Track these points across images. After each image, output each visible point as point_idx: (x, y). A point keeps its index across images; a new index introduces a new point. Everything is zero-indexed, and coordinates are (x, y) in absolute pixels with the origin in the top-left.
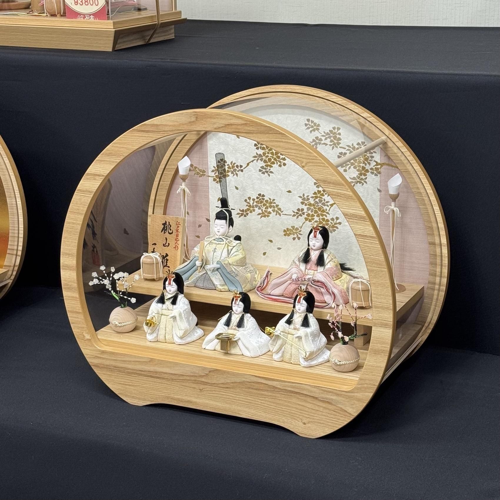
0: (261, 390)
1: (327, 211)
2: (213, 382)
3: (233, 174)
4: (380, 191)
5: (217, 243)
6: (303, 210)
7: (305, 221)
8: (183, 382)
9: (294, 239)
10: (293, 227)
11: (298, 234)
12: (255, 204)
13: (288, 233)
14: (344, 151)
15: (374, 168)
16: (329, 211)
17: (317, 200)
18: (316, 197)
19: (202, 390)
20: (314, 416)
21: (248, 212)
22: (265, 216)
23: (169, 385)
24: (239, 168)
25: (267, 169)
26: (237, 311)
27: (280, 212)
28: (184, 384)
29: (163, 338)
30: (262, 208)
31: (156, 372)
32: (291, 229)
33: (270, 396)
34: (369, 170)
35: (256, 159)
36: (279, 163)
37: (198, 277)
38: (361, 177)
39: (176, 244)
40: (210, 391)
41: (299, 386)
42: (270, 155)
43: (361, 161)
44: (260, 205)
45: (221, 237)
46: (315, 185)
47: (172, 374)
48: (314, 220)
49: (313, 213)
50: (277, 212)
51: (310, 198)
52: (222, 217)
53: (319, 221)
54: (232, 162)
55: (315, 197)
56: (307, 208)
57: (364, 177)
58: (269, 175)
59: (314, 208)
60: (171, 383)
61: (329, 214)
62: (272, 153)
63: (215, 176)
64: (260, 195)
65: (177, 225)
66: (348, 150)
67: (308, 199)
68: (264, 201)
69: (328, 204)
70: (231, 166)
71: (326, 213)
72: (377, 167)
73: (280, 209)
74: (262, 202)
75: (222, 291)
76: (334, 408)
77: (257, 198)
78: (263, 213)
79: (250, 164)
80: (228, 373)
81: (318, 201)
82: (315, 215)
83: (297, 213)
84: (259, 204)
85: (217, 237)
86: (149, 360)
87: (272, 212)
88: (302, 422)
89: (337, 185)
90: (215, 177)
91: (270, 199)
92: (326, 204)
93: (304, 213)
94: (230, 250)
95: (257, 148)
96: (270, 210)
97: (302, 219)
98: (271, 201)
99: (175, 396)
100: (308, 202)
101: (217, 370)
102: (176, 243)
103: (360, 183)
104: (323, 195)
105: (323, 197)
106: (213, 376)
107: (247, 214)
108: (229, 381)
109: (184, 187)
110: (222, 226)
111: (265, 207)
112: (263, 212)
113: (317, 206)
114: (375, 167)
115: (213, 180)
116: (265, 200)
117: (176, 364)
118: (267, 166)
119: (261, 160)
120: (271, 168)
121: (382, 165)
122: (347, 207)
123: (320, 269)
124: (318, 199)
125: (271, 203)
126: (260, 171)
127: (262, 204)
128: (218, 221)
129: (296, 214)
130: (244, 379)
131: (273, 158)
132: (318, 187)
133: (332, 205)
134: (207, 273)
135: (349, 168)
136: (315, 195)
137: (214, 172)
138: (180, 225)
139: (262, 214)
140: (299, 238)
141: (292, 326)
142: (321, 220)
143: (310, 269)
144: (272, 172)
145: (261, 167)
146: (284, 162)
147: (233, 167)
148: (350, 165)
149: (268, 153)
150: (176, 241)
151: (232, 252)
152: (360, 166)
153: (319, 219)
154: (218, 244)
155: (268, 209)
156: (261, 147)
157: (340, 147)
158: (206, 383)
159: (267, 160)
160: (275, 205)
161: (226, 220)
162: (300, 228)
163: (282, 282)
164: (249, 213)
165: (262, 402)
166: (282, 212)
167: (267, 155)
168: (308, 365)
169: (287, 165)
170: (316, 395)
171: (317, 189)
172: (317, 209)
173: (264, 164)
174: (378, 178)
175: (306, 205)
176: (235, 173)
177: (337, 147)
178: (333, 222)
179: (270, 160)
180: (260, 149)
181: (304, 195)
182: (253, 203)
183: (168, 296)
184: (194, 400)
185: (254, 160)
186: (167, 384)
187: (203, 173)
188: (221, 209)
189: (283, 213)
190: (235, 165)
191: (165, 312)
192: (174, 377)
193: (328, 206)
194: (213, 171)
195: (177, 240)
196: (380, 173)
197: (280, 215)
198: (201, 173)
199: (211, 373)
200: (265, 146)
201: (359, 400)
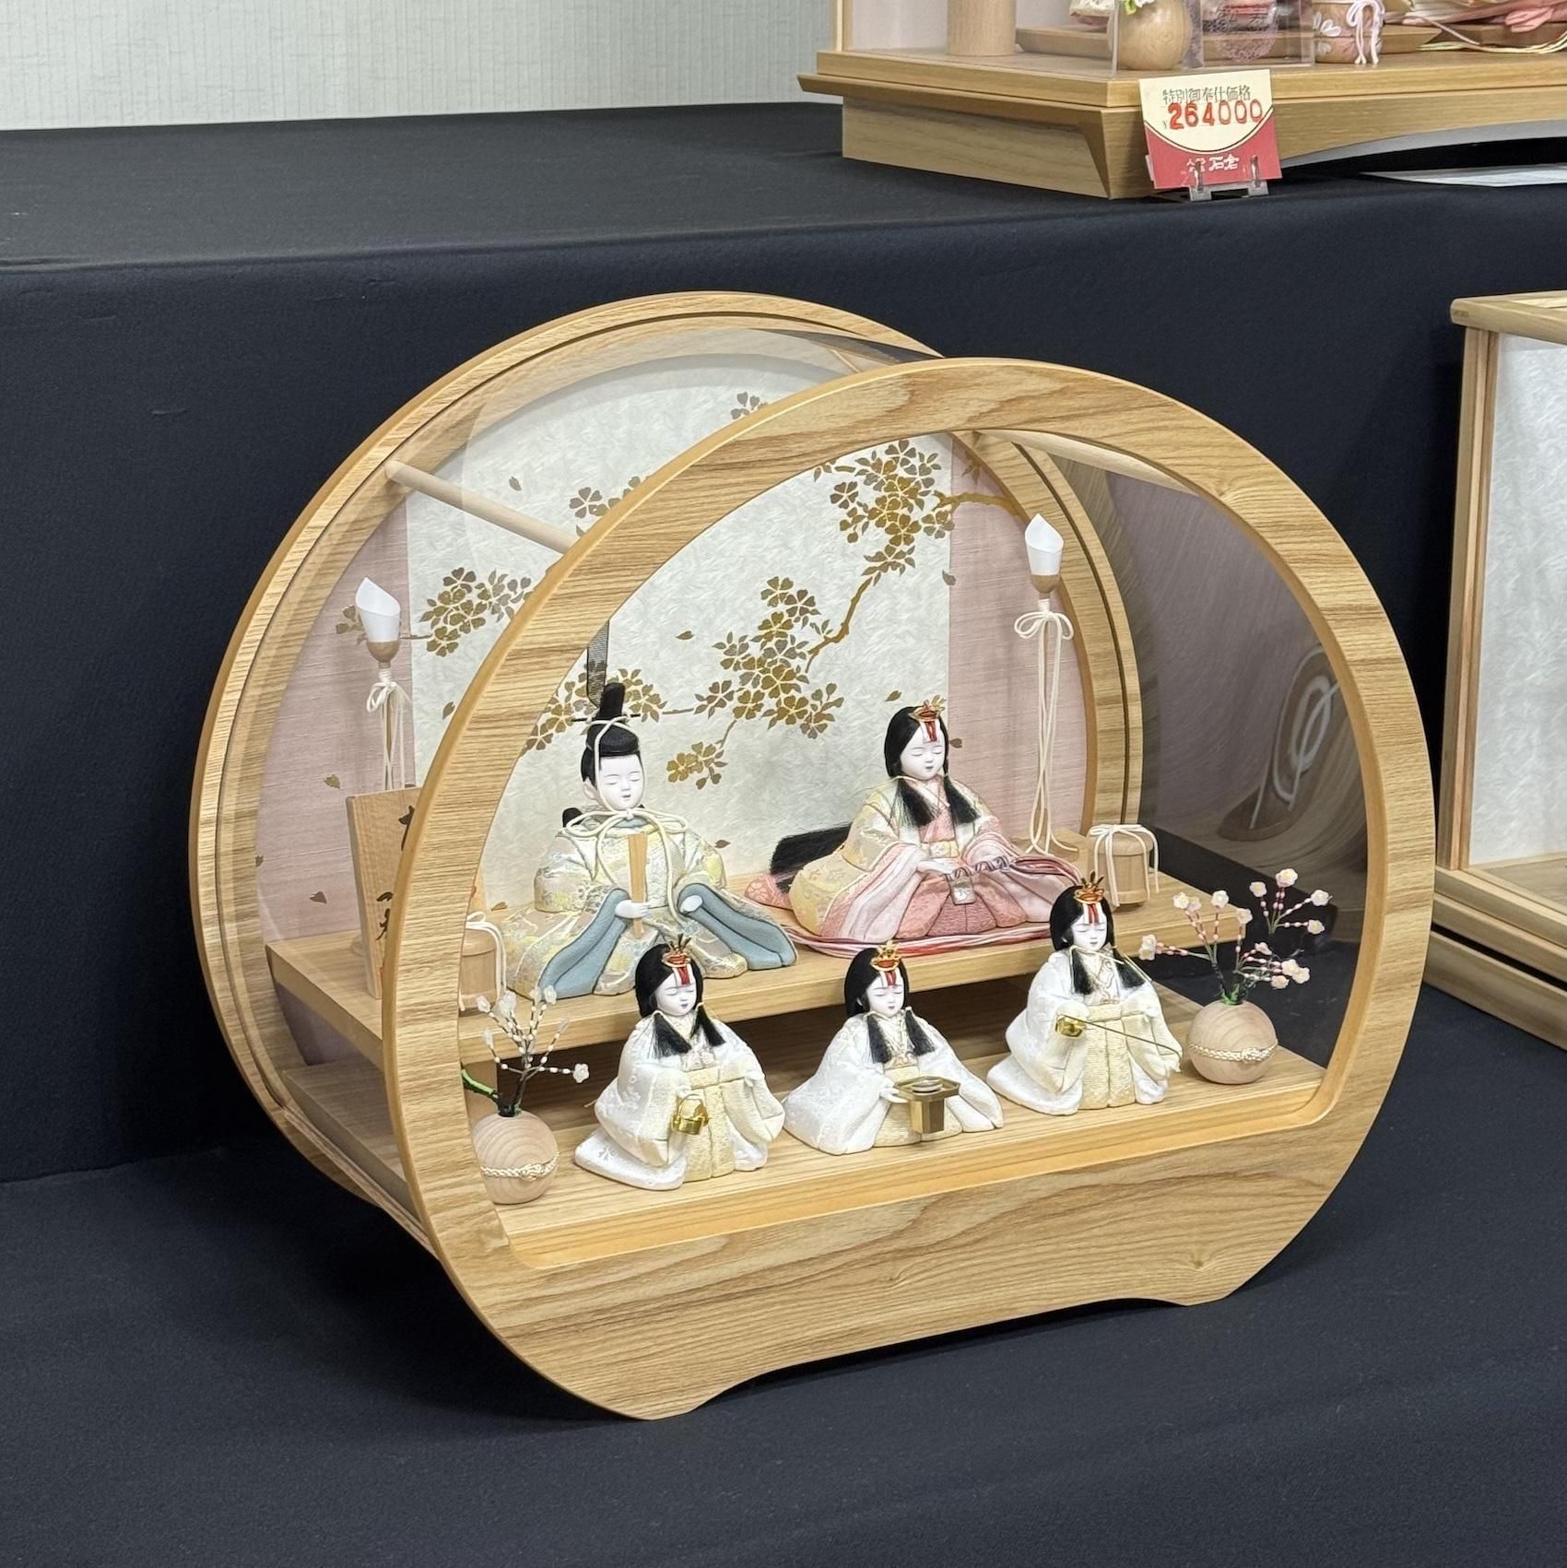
1: (802, 673)
2: (932, 1241)
3: (496, 615)
4: (949, 580)
6: (727, 684)
7: (734, 719)
8: (836, 1275)
9: (701, 784)
10: (697, 747)
11: (712, 765)
12: (575, 698)
13: (681, 768)
14: (848, 478)
16: (807, 671)
17: (771, 644)
18: (769, 637)
20: (1226, 1231)
21: (552, 731)
23: (791, 1301)
24: (519, 590)
26: (892, 1008)
27: (655, 707)
28: (841, 1281)
29: (707, 1163)
34: (921, 523)
38: (898, 549)
40: (922, 1272)
43: (899, 499)
46: (764, 599)
47: (800, 1263)
48: (764, 710)
50: (646, 709)
53: (776, 709)
54: (493, 575)
55: (764, 636)
56: (741, 677)
57: (905, 548)
59: (763, 672)
63: (433, 631)
66: (861, 473)
67: (745, 647)
69: (805, 650)
70: (489, 587)
71: (798, 679)
73: (655, 699)
81: (774, 648)
82: (763, 694)
83: (710, 699)
85: (628, 815)
86: (724, 1241)
88: (1191, 1261)
90: (434, 638)
91: (624, 672)
92: (798, 651)
93: (732, 693)
95: (580, 513)
97: (724, 715)
100: (743, 655)
101: (948, 1196)
103: (894, 566)
105: (789, 632)
106: (934, 1218)
107: (548, 739)
108: (983, 1219)
110: (635, 776)
114: (938, 510)
115: (425, 646)
121: (955, 501)
122: (1331, 588)
123: (963, 832)
124: (775, 639)
129: (705, 703)
130: (1029, 1195)
132: (772, 603)
133: (815, 651)
134: (662, 934)
135: (865, 527)
136: (765, 631)
137: (430, 622)
140: (716, 779)
142: (783, 705)
143: (933, 841)
147: (498, 589)
148: (866, 520)
152: (893, 516)
153: (778, 703)
156: (595, 506)
157: (838, 469)
158: (911, 1250)
161: (636, 753)
162: (718, 746)
164: (555, 734)
166: (661, 707)
170: (1233, 1166)
171: (772, 610)
172: (771, 675)
174: (944, 543)
175: (736, 667)
176: (503, 609)
177: (828, 470)
180: (591, 513)
181: (730, 637)
184: (869, 1320)
186: (783, 1302)
188: (607, 724)
189: (665, 710)
192: (806, 1272)
193: (803, 656)
197: (655, 716)
199: (930, 1214)
200: (605, 501)
201: (1344, 1138)
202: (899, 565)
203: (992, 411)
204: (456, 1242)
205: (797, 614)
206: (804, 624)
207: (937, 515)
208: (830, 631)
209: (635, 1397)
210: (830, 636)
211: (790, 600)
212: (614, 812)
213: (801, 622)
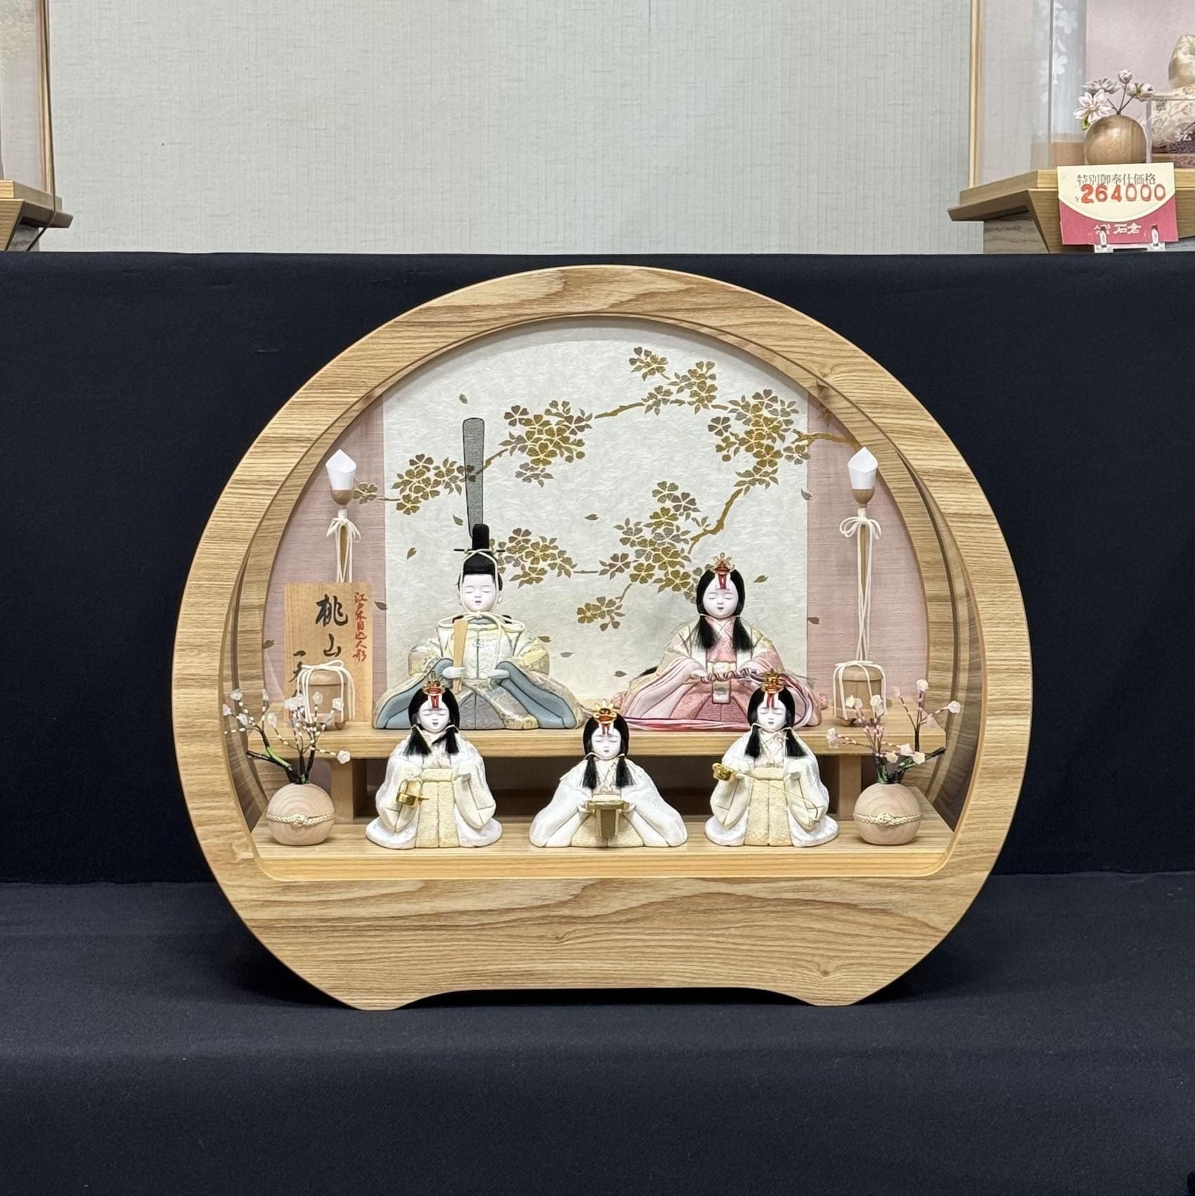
0: (717, 910)
1: (686, 554)
2: (592, 914)
3: (448, 489)
4: (807, 496)
6: (625, 556)
7: (630, 582)
8: (512, 927)
9: (604, 627)
10: (601, 600)
11: (613, 614)
12: (507, 554)
13: (588, 614)
14: (722, 414)
15: (793, 446)
16: (689, 553)
17: (660, 531)
18: (659, 525)
19: (563, 938)
20: (850, 951)
22: (530, 582)
23: (475, 941)
24: (465, 473)
25: (537, 469)
26: (607, 751)
27: (568, 567)
28: (515, 932)
29: (433, 836)
30: (522, 562)
31: (438, 915)
32: (597, 603)
33: (741, 921)
34: (782, 452)
35: (509, 447)
36: (566, 454)
38: (764, 470)
40: (584, 937)
41: (813, 885)
42: (545, 436)
43: (764, 433)
44: (517, 556)
45: (484, 614)
46: (654, 496)
47: (482, 912)
48: (654, 578)
49: (650, 562)
50: (561, 568)
51: (644, 528)
53: (664, 578)
54: (446, 461)
55: (655, 523)
56: (637, 551)
57: (770, 470)
58: (541, 484)
59: (653, 550)
60: (479, 935)
61: (690, 561)
62: (550, 432)
63: (401, 497)
64: (517, 532)
65: (356, 601)
66: (732, 411)
67: (639, 531)
68: (529, 545)
69: (688, 537)
70: (444, 470)
71: (682, 558)
72: (801, 443)
73: (568, 561)
74: (522, 548)
75: (525, 727)
76: (899, 922)
77: (512, 539)
78: (525, 574)
79: (492, 461)
81: (663, 534)
82: (654, 567)
83: (611, 566)
84: (514, 553)
85: (478, 615)
86: (421, 885)
87: (548, 568)
88: (819, 970)
89: (903, 409)
90: (402, 501)
91: (544, 539)
93: (629, 563)
95: (513, 423)
96: (543, 565)
97: (623, 578)
98: (547, 543)
99: (489, 967)
100: (638, 536)
101: (604, 882)
103: (761, 482)
104: (674, 518)
105: (675, 523)
106: (594, 896)
108: (634, 904)
109: (346, 520)
110: (485, 589)
111: (530, 560)
112: (525, 572)
113: (659, 545)
114: (797, 443)
115: (396, 506)
116: (530, 543)
117: (493, 884)
118: (537, 462)
119: (523, 449)
120: (547, 467)
121: (811, 438)
122: (925, 455)
123: (745, 655)
124: (663, 527)
125: (546, 547)
126: (519, 475)
127: (524, 553)
128: (473, 579)
129: (608, 568)
130: (674, 892)
131: (551, 441)
132: (661, 500)
133: (696, 539)
134: (475, 693)
135: (736, 452)
136: (655, 520)
137: (399, 489)
138: (365, 600)
139: (522, 576)
140: (616, 625)
141: (762, 760)
142: (670, 576)
143: (717, 661)
144: (549, 476)
145: (522, 467)
146: (580, 449)
147: (449, 471)
148: (737, 446)
149: (540, 432)
150: (358, 641)
152: (760, 445)
153: (666, 574)
154: (481, 630)
155: (538, 564)
156: (523, 419)
157: (714, 407)
158: (573, 918)
159: (537, 448)
160: (556, 552)
161: (492, 574)
162: (618, 601)
163: (663, 694)
165: (721, 939)
166: (573, 567)
167: (536, 436)
169: (586, 455)
170: (854, 899)
171: (661, 505)
172: (660, 553)
173: (527, 458)
174: (803, 468)
175: (633, 544)
176: (453, 485)
177: (706, 407)
179: (543, 447)
180: (520, 423)
181: (627, 522)
184: (540, 966)
185: (503, 451)
186: (468, 940)
187: (370, 492)
188: (474, 552)
189: (575, 569)
190: (455, 467)
192: (486, 919)
193: (686, 541)
194: (396, 486)
195: (362, 636)
196: (806, 456)
197: (568, 574)
198: (365, 494)
199: (589, 892)
200: (531, 416)
201: (956, 893)
202: (764, 481)
203: (630, 300)
204: (214, 850)
205: (682, 510)
206: (688, 517)
207: (796, 448)
208: (708, 526)
209: (350, 990)
210: (708, 529)
211: (676, 499)
212: (470, 612)
213: (684, 516)
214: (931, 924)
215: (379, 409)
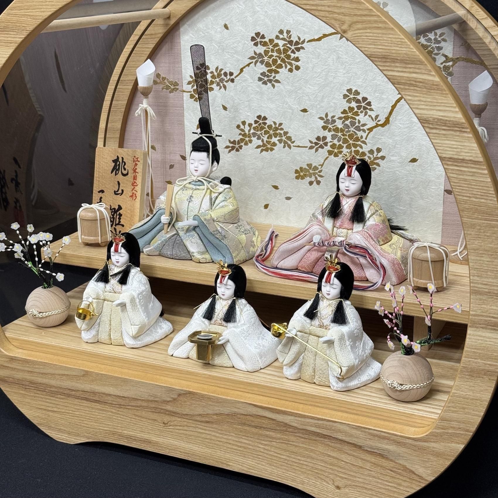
0: (264, 428)
1: (364, 139)
2: (185, 413)
3: (219, 87)
5: (194, 187)
6: (325, 138)
7: (328, 155)
8: (137, 410)
9: (311, 183)
10: (309, 165)
11: (317, 175)
12: (252, 131)
13: (302, 174)
15: (442, 66)
16: (366, 139)
17: (347, 122)
18: (347, 118)
19: (167, 423)
20: (355, 477)
21: (243, 144)
22: (267, 150)
24: (228, 77)
25: (271, 76)
26: (223, 295)
27: (289, 142)
28: (139, 413)
29: (107, 337)
30: (262, 137)
32: (307, 168)
33: (279, 439)
35: (254, 61)
36: (289, 67)
37: (164, 240)
39: (134, 191)
40: (180, 426)
41: (330, 426)
42: (275, 54)
44: (259, 133)
45: (199, 179)
48: (342, 154)
49: (341, 143)
50: (285, 143)
51: (336, 120)
52: (202, 148)
54: (217, 68)
55: (344, 117)
56: (332, 135)
58: (274, 86)
59: (343, 135)
60: (118, 411)
61: (366, 144)
62: (279, 51)
63: (192, 90)
64: (259, 117)
65: (134, 161)
67: (334, 121)
68: (266, 127)
69: (365, 128)
70: (216, 74)
71: (361, 142)
72: (447, 64)
73: (289, 138)
74: (262, 128)
75: (201, 262)
76: (392, 466)
77: (256, 122)
78: (264, 145)
79: (244, 69)
80: (209, 398)
81: (349, 124)
82: (343, 146)
83: (316, 144)
84: (258, 131)
85: (195, 179)
87: (277, 142)
88: (333, 484)
90: (192, 93)
91: (275, 123)
92: (362, 128)
93: (327, 143)
94: (214, 199)
95: (256, 44)
96: (274, 140)
97: (323, 152)
98: (277, 126)
99: (124, 432)
100: (333, 125)
101: (190, 393)
102: (133, 189)
105: (357, 118)
106: (185, 402)
107: (241, 147)
109: (146, 106)
110: (202, 162)
111: (267, 136)
112: (264, 144)
113: (347, 132)
114: (444, 64)
115: (189, 96)
116: (267, 125)
117: (125, 381)
118: (270, 71)
119: (262, 62)
120: (277, 75)
121: (455, 61)
123: (358, 227)
124: (350, 120)
125: (276, 129)
126: (260, 79)
127: (263, 131)
128: (196, 154)
129: (314, 145)
131: (280, 58)
132: (349, 101)
133: (371, 130)
134: (177, 234)
136: (344, 115)
137: (191, 85)
138: (139, 161)
139: (262, 146)
140: (318, 183)
141: (316, 322)
143: (340, 227)
144: (278, 81)
145: (262, 74)
146: (297, 63)
147: (219, 75)
149: (272, 51)
150: (133, 187)
151: (217, 202)
153: (351, 152)
154: (195, 189)
155: (271, 139)
158: (173, 412)
159: (271, 62)
160: (282, 132)
161: (208, 152)
162: (320, 167)
163: (296, 247)
164: (244, 146)
165: (266, 447)
166: (293, 142)
167: (270, 54)
168: (344, 388)
169: (301, 68)
170: (360, 442)
171: (349, 105)
172: (347, 137)
173: (265, 69)
175: (330, 131)
176: (222, 85)
178: (371, 156)
179: (275, 61)
180: (261, 44)
181: (327, 115)
182: (249, 131)
183: (114, 270)
185: (250, 63)
187: (175, 86)
188: (200, 135)
189: (294, 144)
190: (222, 72)
191: (109, 296)
192: (122, 402)
193: (364, 131)
194: (189, 83)
195: (135, 184)
196: (451, 74)
197: (290, 147)
198: (172, 87)
199: (181, 398)
200: (267, 40)
201: (438, 455)
206: (366, 115)
208: (379, 121)
211: (358, 101)
213: (364, 113)
214: (417, 473)
215: (177, 33)
